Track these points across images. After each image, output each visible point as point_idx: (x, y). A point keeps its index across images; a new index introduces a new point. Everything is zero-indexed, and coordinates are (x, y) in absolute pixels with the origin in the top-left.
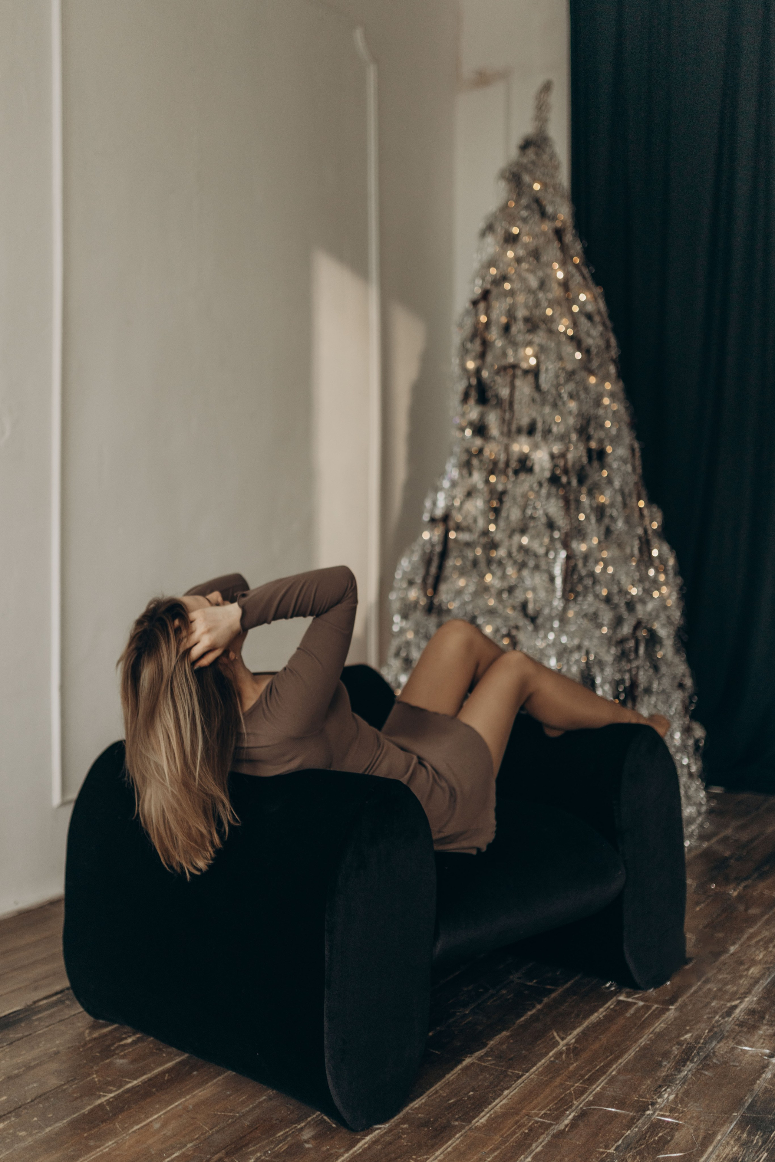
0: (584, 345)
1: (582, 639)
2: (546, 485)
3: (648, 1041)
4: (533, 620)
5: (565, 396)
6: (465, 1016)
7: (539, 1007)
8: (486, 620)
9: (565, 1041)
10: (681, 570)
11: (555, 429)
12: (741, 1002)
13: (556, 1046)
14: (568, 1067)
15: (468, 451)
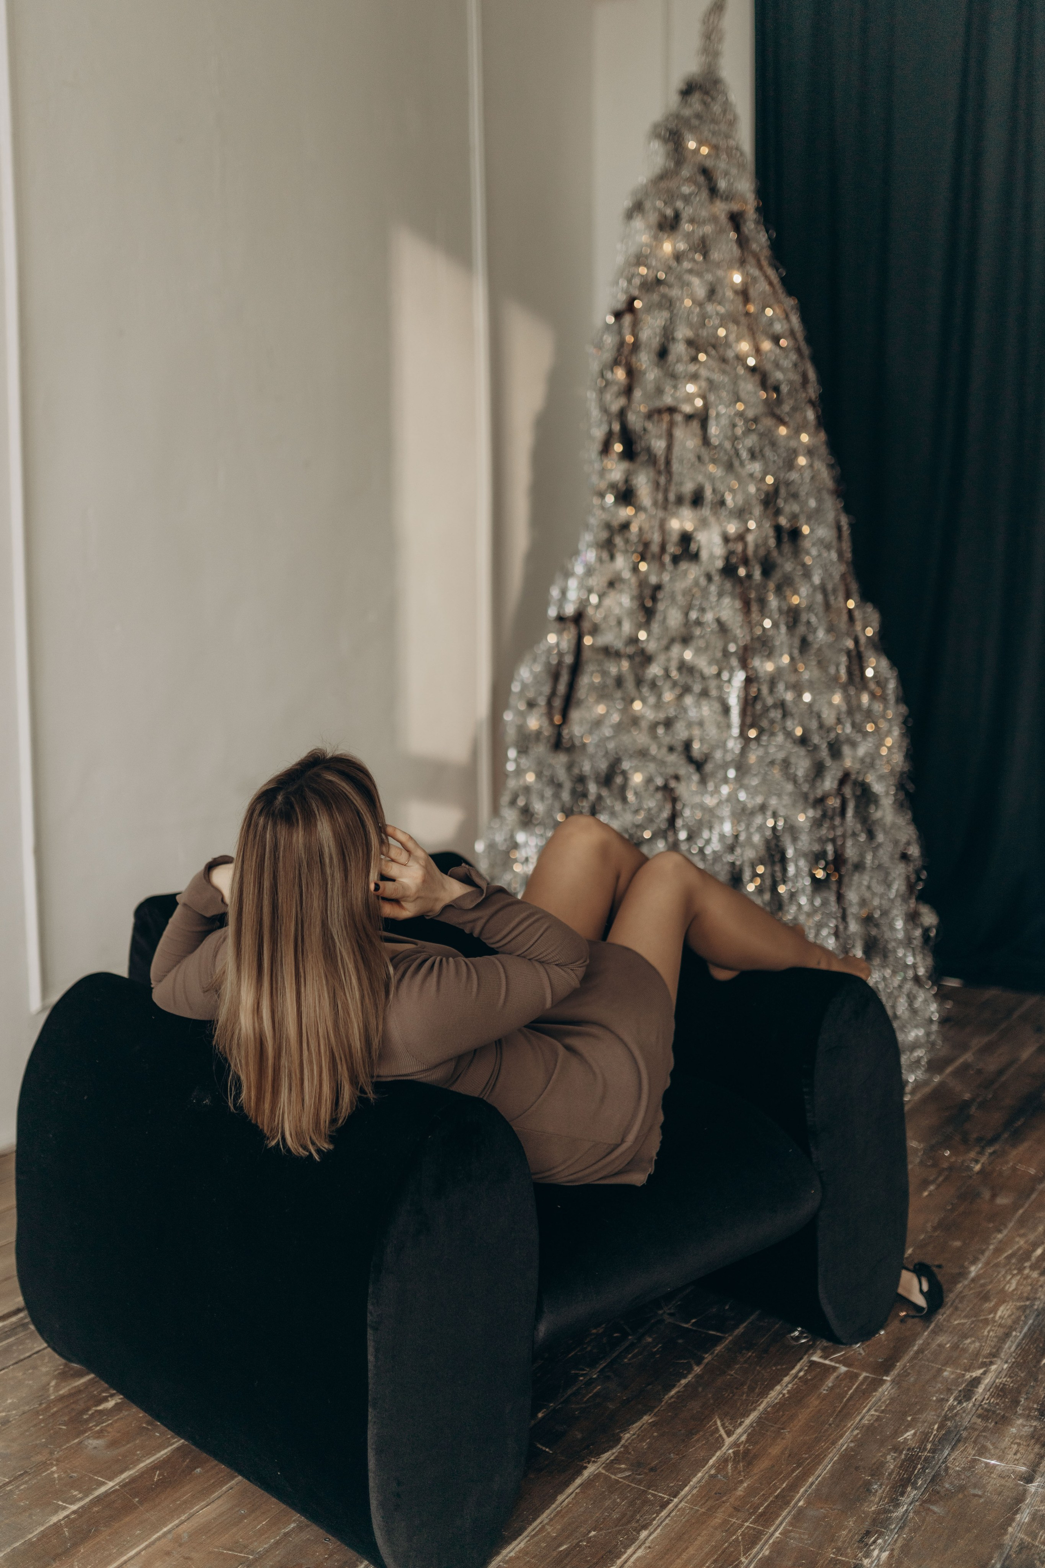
0: (771, 381)
1: (768, 796)
2: (716, 578)
3: (852, 1441)
4: (699, 765)
5: (744, 455)
6: (590, 1383)
7: (697, 1369)
8: (633, 765)
9: (732, 1439)
10: (906, 696)
11: (729, 499)
12: (984, 1373)
13: (720, 1448)
14: (735, 1489)
15: (608, 526)
